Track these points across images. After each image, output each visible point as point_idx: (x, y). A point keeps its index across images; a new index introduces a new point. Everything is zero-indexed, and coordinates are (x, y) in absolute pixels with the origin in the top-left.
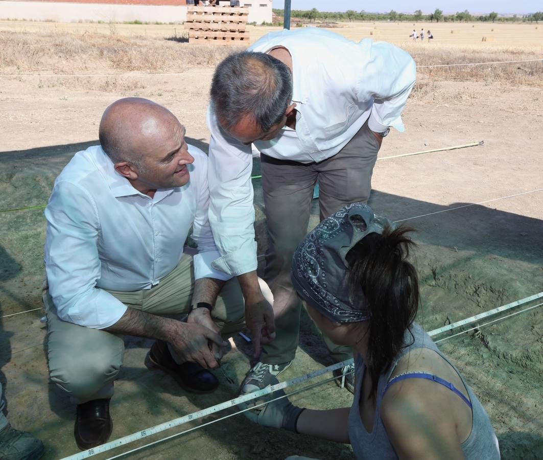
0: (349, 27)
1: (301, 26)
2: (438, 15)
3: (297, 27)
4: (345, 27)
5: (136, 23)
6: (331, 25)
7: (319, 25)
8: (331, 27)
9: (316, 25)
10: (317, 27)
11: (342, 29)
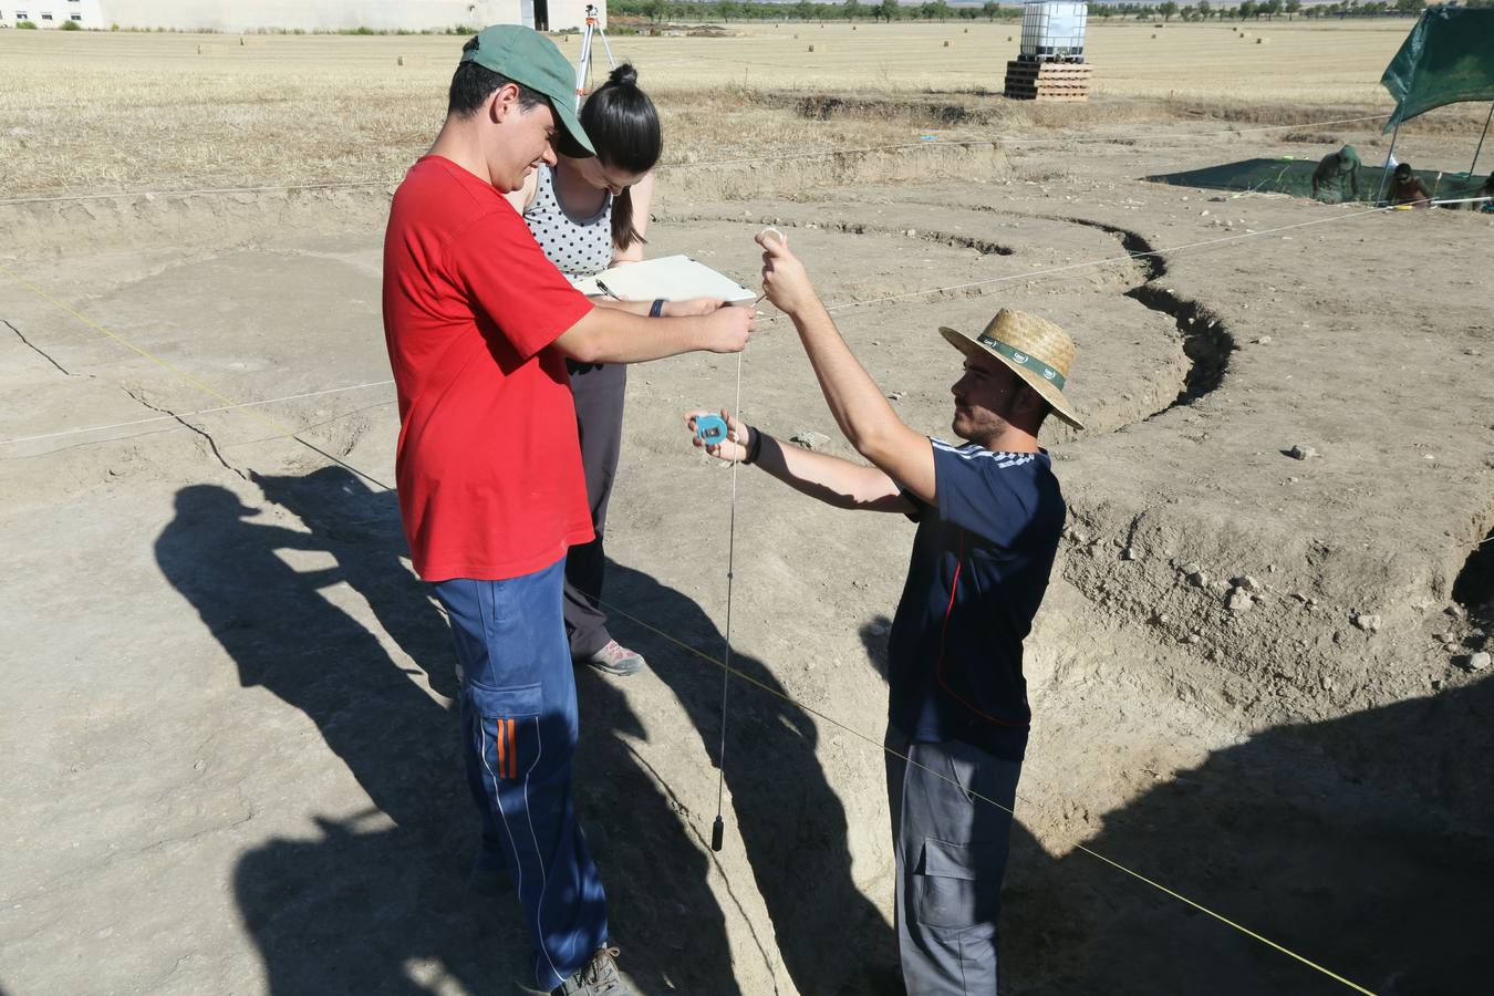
0: (746, 36)
1: (658, 35)
2: (889, 7)
3: (651, 35)
4: (738, 35)
5: (363, 32)
6: (713, 31)
7: (691, 32)
8: (714, 36)
9: (686, 32)
10: (688, 35)
11: (734, 39)
